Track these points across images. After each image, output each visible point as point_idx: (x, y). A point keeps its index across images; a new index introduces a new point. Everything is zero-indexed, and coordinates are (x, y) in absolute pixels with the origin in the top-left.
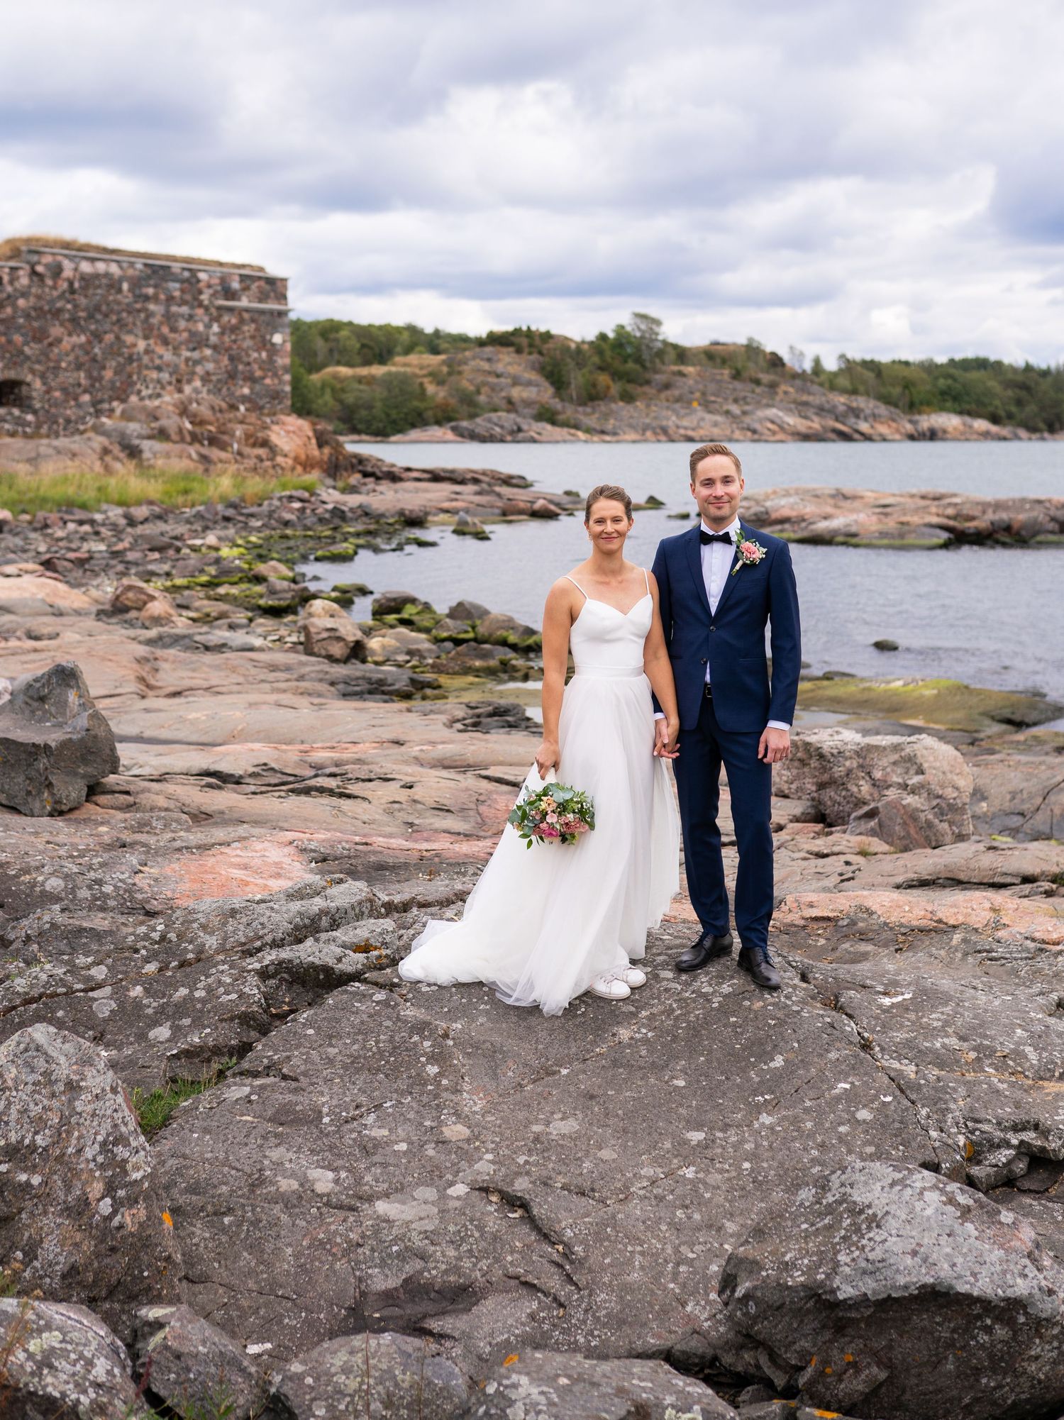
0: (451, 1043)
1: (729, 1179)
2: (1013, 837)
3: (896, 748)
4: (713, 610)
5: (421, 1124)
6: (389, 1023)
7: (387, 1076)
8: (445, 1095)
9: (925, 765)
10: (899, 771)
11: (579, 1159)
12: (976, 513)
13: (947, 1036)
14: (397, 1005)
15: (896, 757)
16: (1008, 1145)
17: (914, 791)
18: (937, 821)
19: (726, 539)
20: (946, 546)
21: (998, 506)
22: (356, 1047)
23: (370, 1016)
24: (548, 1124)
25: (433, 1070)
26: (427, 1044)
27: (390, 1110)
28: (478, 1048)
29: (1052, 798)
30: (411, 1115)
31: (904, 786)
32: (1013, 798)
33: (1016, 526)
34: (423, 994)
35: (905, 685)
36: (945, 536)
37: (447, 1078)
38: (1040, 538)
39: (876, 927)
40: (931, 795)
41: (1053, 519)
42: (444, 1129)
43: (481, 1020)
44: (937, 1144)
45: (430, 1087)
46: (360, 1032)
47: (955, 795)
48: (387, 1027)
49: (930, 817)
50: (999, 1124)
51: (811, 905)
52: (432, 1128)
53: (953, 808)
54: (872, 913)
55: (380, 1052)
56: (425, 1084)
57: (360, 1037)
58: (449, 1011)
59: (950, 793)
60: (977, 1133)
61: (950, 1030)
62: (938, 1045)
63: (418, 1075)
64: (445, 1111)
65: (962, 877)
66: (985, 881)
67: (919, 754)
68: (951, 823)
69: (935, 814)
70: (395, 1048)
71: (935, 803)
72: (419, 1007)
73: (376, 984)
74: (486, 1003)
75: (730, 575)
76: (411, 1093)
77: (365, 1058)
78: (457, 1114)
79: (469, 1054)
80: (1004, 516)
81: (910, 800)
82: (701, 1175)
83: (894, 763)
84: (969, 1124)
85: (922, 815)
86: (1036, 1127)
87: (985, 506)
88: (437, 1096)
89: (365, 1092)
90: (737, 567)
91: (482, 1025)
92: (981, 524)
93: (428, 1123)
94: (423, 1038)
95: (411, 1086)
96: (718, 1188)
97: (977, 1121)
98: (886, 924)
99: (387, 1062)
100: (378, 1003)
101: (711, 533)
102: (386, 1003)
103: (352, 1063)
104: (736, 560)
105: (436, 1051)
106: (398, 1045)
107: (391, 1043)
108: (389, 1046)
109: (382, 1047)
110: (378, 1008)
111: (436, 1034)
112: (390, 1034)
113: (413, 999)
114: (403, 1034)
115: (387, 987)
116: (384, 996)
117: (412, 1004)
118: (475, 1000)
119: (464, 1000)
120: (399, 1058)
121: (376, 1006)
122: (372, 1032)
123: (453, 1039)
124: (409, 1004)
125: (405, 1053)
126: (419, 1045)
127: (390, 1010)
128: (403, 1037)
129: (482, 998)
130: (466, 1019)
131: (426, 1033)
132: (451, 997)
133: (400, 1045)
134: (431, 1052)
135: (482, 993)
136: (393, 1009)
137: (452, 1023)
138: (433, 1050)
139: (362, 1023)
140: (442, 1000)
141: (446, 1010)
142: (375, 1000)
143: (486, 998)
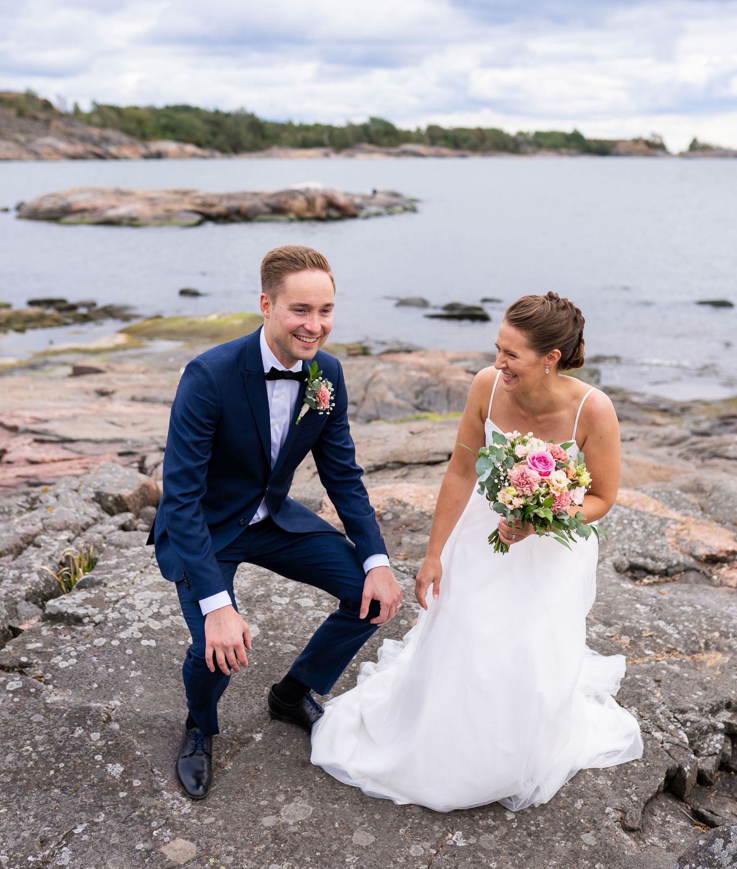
0: (116, 726)
1: (503, 838)
5: (132, 848)
6: (38, 718)
7: (63, 790)
8: (143, 800)
11: (336, 853)
12: (215, 201)
14: (39, 691)
16: (714, 729)
20: (199, 224)
21: (230, 197)
22: (10, 758)
23: (13, 712)
24: (277, 812)
25: (116, 769)
26: (95, 736)
27: (85, 837)
28: (151, 727)
29: (371, 390)
30: (115, 839)
33: (243, 210)
34: (63, 671)
35: (219, 317)
36: (197, 218)
37: (136, 777)
38: (260, 217)
39: (417, 518)
41: (267, 205)
42: (163, 849)
43: (139, 690)
44: (667, 746)
45: (122, 794)
46: (8, 737)
48: (39, 723)
50: (701, 710)
52: (148, 852)
54: (405, 505)
55: (43, 758)
56: (114, 792)
57: (10, 743)
58: (99, 687)
60: (688, 724)
62: (594, 635)
63: (102, 780)
64: (154, 824)
66: (423, 460)
70: (59, 749)
72: (64, 688)
74: (136, 669)
76: (102, 808)
77: (27, 771)
78: (169, 824)
79: (143, 736)
80: (234, 204)
82: (472, 840)
84: (680, 717)
86: (728, 706)
87: (221, 197)
88: (135, 805)
89: (43, 819)
91: (141, 696)
92: (221, 208)
93: (140, 846)
94: (88, 729)
95: (98, 797)
96: (499, 852)
97: (683, 712)
98: (423, 513)
99: (57, 770)
100: (15, 692)
102: (23, 691)
103: (14, 780)
105: (110, 743)
106: (61, 744)
107: (52, 744)
108: (51, 749)
109: (43, 751)
110: (17, 700)
111: (99, 720)
112: (45, 731)
113: (54, 679)
114: (62, 729)
115: (16, 669)
116: (21, 683)
117: (55, 687)
118: (122, 667)
119: (111, 670)
120: (69, 762)
121: (13, 697)
122: (23, 734)
123: (117, 720)
124: (50, 687)
125: (74, 754)
126: (87, 739)
127: (33, 700)
128: (63, 733)
129: (129, 664)
130: (121, 693)
131: (89, 722)
132: (96, 668)
133: (64, 745)
134: (104, 746)
135: (127, 657)
136: (35, 697)
137: (108, 700)
138: (107, 743)
139: (6, 724)
140: (87, 674)
141: (95, 686)
142: (11, 689)
143: (133, 662)
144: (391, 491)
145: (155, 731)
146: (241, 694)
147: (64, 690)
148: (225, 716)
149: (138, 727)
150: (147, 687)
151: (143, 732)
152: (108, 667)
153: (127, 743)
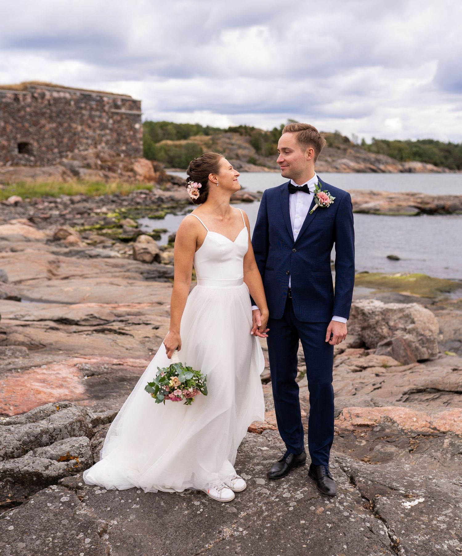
0: (107, 537)
2: (456, 353)
3: (401, 310)
4: (295, 238)
6: (65, 522)
9: (416, 319)
10: (402, 322)
12: (430, 201)
13: (451, 538)
14: (76, 505)
15: (400, 315)
17: (409, 332)
18: (420, 347)
19: (305, 189)
20: (418, 215)
21: (439, 198)
22: (38, 542)
23: (55, 515)
26: (88, 540)
28: (124, 542)
31: (405, 330)
32: (455, 333)
33: (447, 207)
34: (96, 496)
35: (402, 276)
36: (416, 211)
38: (457, 212)
39: (396, 433)
40: (418, 334)
43: (132, 517)
46: (44, 529)
47: (430, 334)
48: (64, 525)
49: (418, 345)
51: (358, 416)
53: (429, 341)
54: (394, 422)
55: (54, 547)
57: (43, 534)
58: (111, 510)
59: (427, 333)
61: (453, 532)
62: (446, 547)
65: (440, 387)
66: (453, 390)
67: (412, 313)
68: (428, 348)
69: (420, 344)
70: (65, 544)
71: (420, 338)
73: (67, 486)
74: (137, 504)
75: (309, 214)
77: (42, 553)
79: (117, 547)
80: (442, 203)
81: (407, 336)
83: (400, 318)
85: (413, 345)
87: (434, 198)
90: (314, 209)
91: (132, 521)
92: (432, 206)
94: (86, 536)
98: (402, 430)
100: (63, 503)
101: (296, 185)
102: (67, 504)
104: (313, 203)
105: (93, 547)
106: (67, 541)
107: (63, 539)
108: (61, 542)
109: (56, 543)
110: (62, 508)
111: (95, 531)
112: (64, 531)
113: (88, 500)
114: (73, 532)
115: (74, 489)
116: (69, 498)
117: (87, 505)
118: (130, 501)
119: (122, 501)
120: (65, 553)
121: (61, 506)
122: (53, 529)
123: (110, 533)
124: (84, 504)
125: (70, 549)
126: (82, 541)
127: (70, 510)
128: (73, 534)
129: (135, 499)
130: (121, 517)
131: (89, 531)
132: (115, 498)
133: (69, 542)
134: (88, 548)
135: (136, 495)
136: (72, 509)
137: (111, 520)
138: (91, 546)
139: (48, 521)
140: (108, 501)
141: (109, 509)
142: (63, 501)
143: (138, 499)
144: (389, 411)
145: (125, 546)
146: (187, 534)
147: (90, 508)
148: (169, 546)
149: (118, 540)
150: (137, 517)
151: (119, 544)
152: (122, 499)
153: (101, 549)
